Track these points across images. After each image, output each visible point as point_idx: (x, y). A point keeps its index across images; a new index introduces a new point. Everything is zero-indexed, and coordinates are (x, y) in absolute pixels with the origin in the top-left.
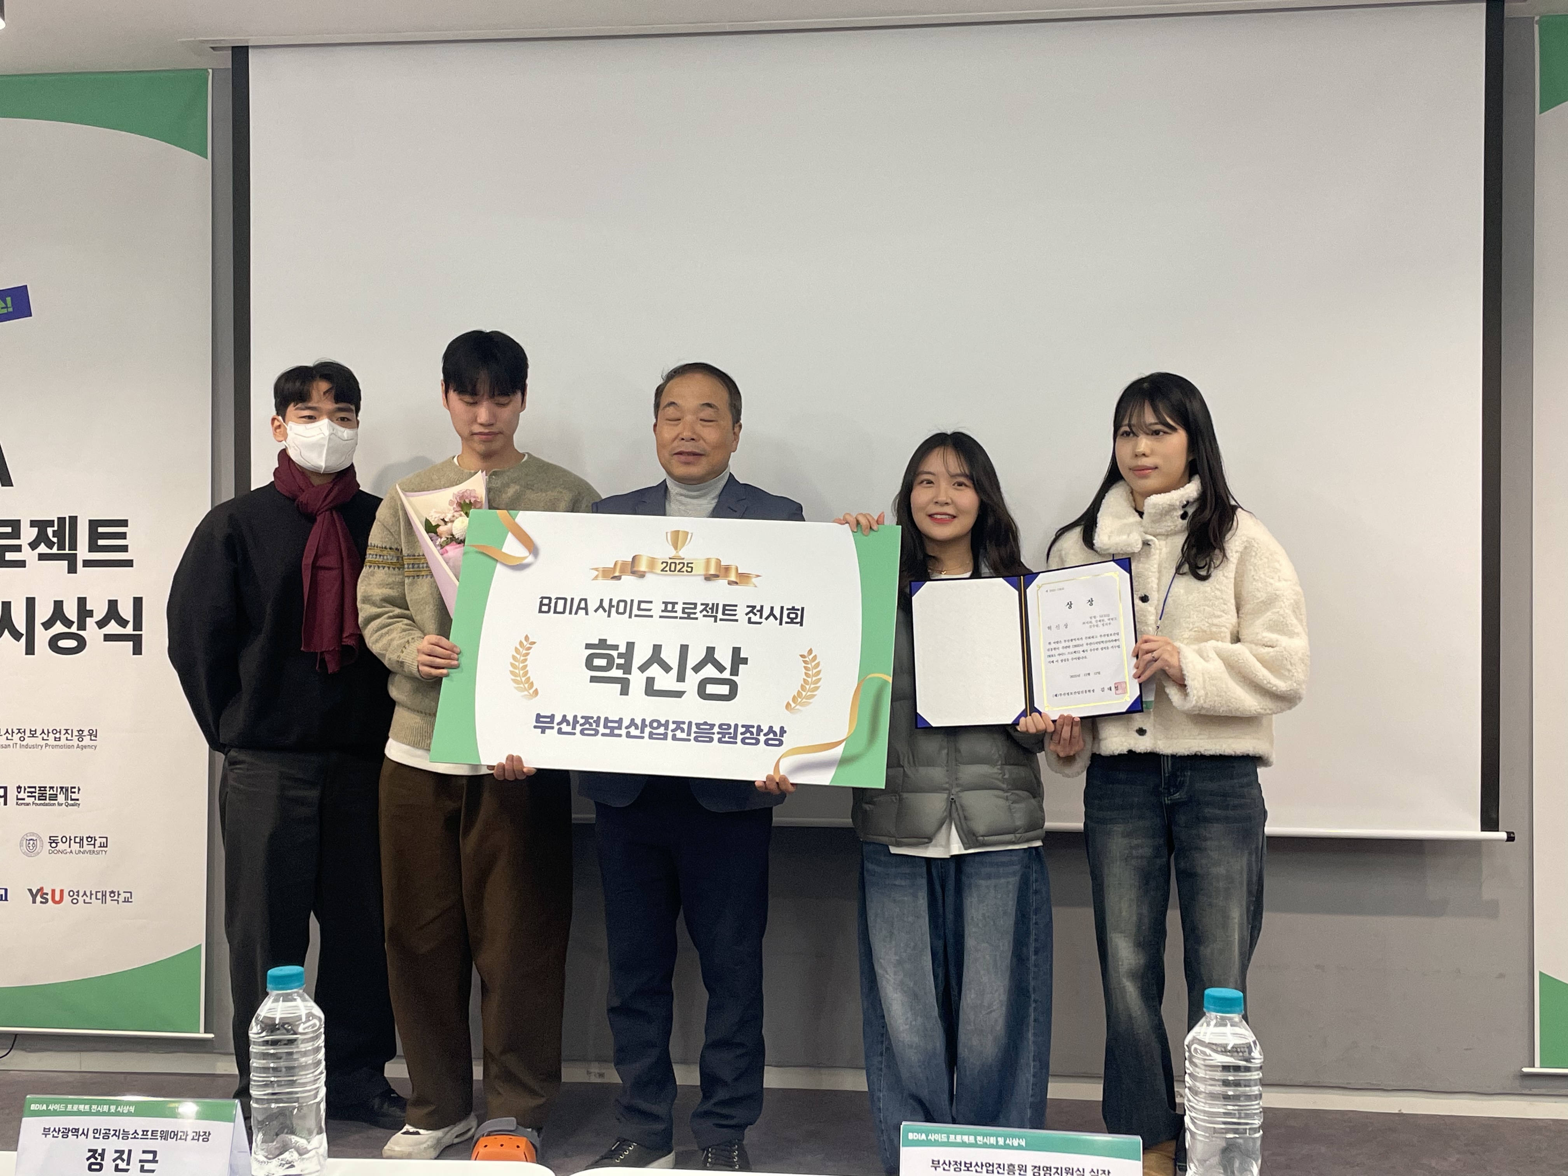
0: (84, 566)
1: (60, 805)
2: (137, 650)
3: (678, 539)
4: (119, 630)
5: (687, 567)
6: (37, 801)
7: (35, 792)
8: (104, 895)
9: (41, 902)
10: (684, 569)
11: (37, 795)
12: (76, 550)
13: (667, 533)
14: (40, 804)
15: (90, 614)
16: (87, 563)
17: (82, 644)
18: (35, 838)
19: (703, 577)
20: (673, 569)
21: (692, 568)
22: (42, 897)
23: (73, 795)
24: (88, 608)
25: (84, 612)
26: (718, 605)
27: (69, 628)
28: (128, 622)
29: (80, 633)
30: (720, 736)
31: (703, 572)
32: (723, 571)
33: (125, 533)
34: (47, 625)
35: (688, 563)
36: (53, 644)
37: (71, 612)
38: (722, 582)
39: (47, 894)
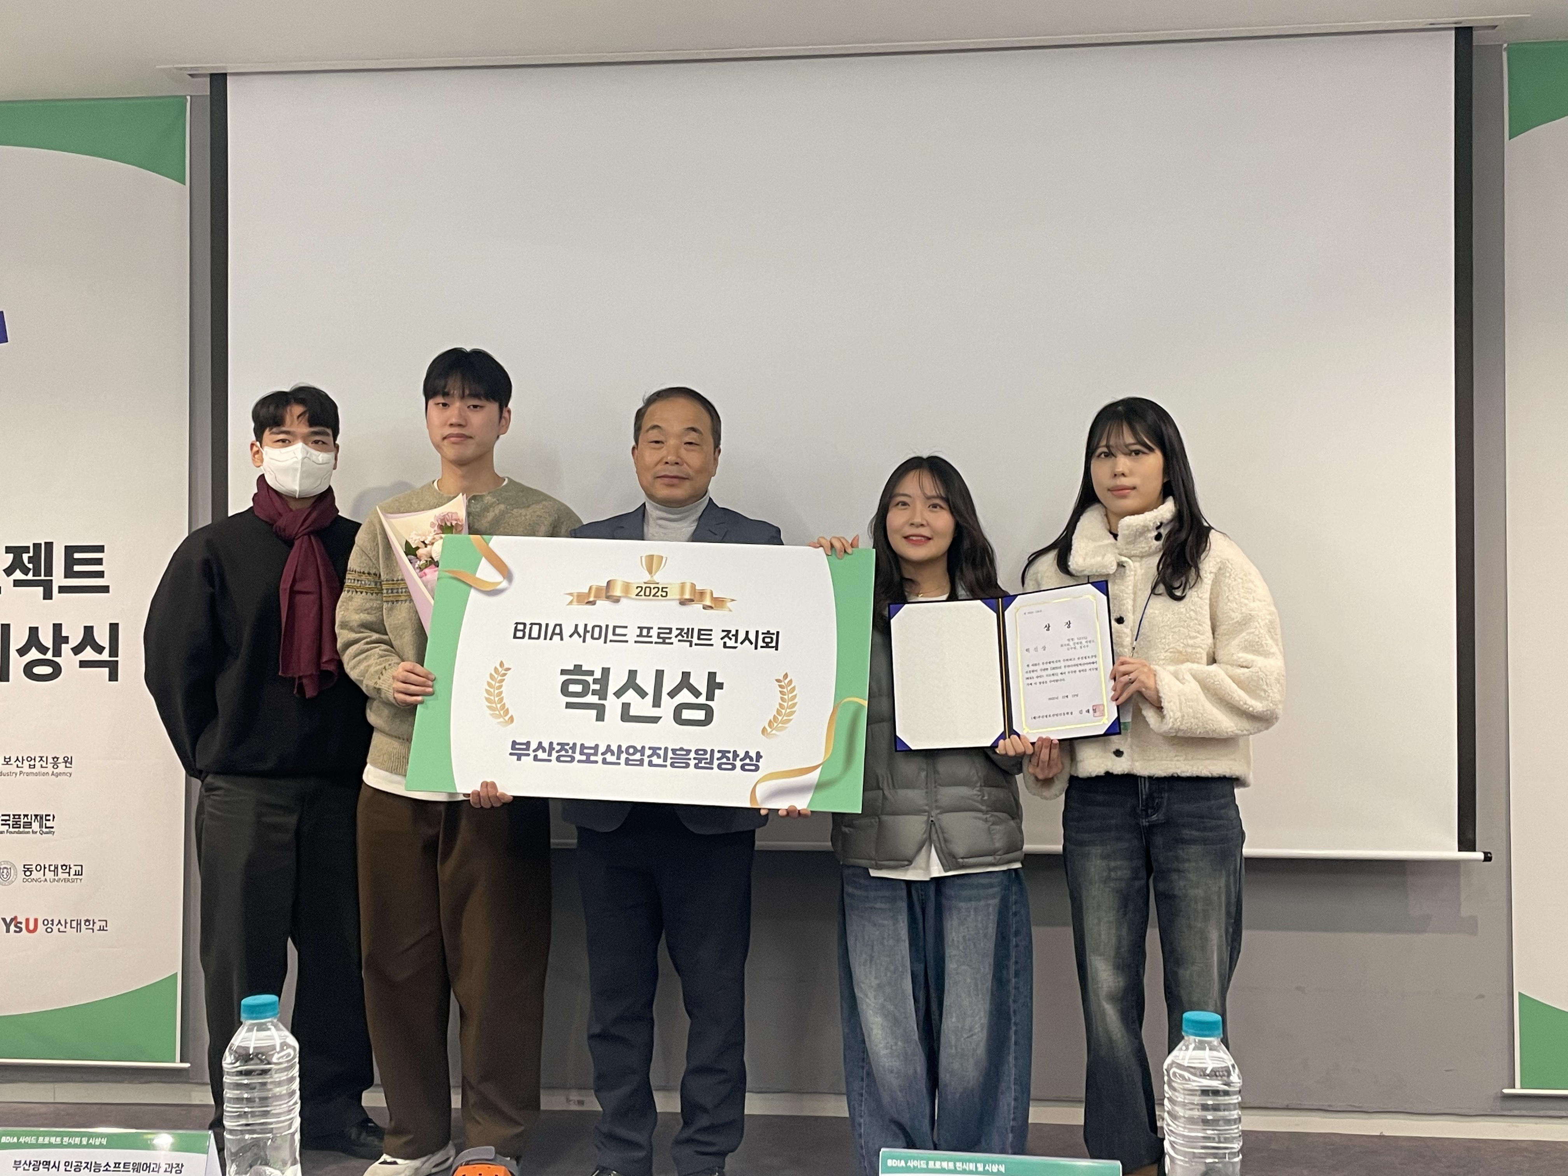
0: (59, 592)
1: (36, 832)
2: (113, 677)
3: (652, 564)
4: (95, 657)
5: (662, 591)
6: (11, 830)
7: (9, 820)
8: (79, 924)
9: (15, 931)
10: (659, 593)
11: (11, 823)
12: (52, 576)
13: (641, 557)
14: (14, 832)
15: (66, 640)
16: (63, 589)
17: (57, 670)
18: (9, 867)
19: (678, 602)
20: (647, 593)
21: (666, 592)
22: (16, 926)
23: (47, 822)
24: (64, 634)
25: (59, 639)
26: (693, 629)
27: (45, 654)
28: (104, 648)
29: (56, 659)
30: (697, 761)
31: (678, 597)
32: (697, 596)
33: (101, 559)
34: (22, 652)
35: (663, 588)
36: (28, 670)
37: (46, 638)
38: (698, 607)
39: (21, 923)
